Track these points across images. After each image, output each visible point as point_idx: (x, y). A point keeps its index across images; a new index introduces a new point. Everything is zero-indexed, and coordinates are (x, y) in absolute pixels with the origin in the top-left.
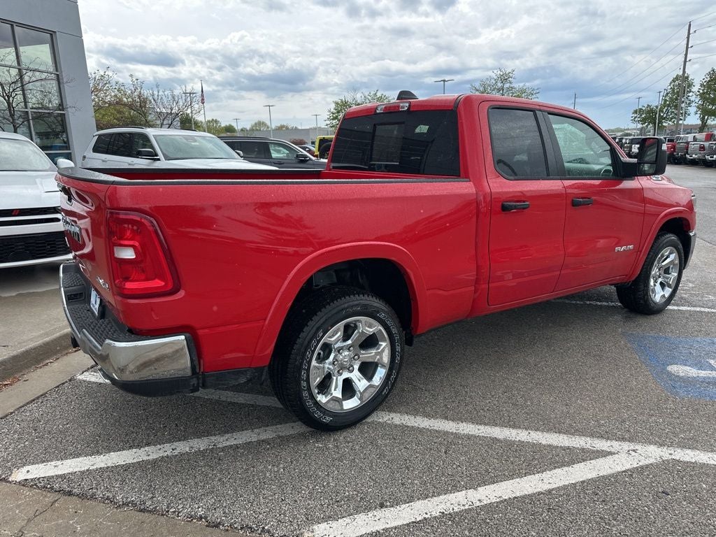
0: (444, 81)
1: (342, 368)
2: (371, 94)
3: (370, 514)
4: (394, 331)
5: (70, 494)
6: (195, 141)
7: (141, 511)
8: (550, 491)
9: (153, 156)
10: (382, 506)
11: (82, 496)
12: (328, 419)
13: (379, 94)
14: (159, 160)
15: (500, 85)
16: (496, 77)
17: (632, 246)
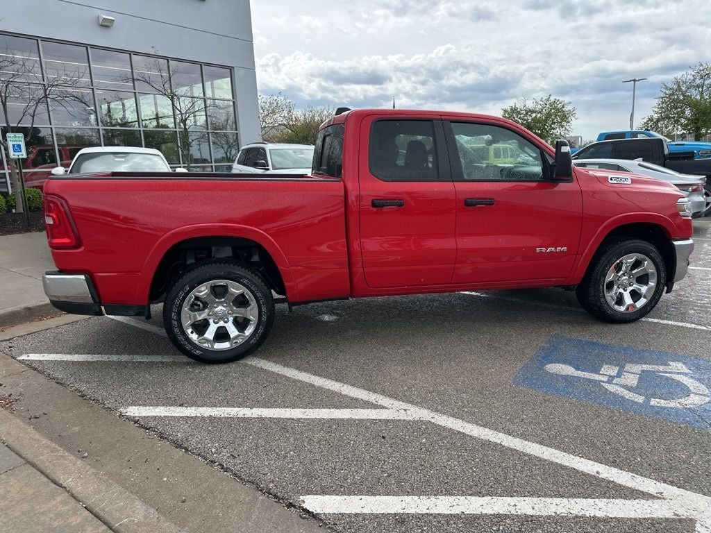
0: (634, 80)
1: (218, 318)
2: (544, 99)
3: (168, 408)
4: (259, 295)
5: (35, 369)
6: (303, 153)
7: (57, 383)
8: (298, 419)
9: (265, 166)
10: (181, 405)
11: (39, 372)
12: (198, 352)
13: (552, 99)
14: (268, 169)
15: (698, 81)
16: (693, 73)
17: (565, 249)
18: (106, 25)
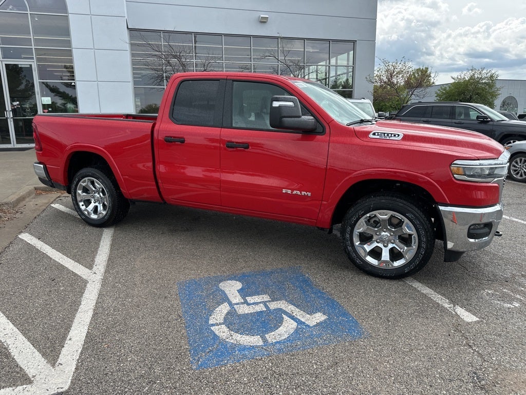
1: (96, 200)
17: (309, 194)
18: (263, 21)
